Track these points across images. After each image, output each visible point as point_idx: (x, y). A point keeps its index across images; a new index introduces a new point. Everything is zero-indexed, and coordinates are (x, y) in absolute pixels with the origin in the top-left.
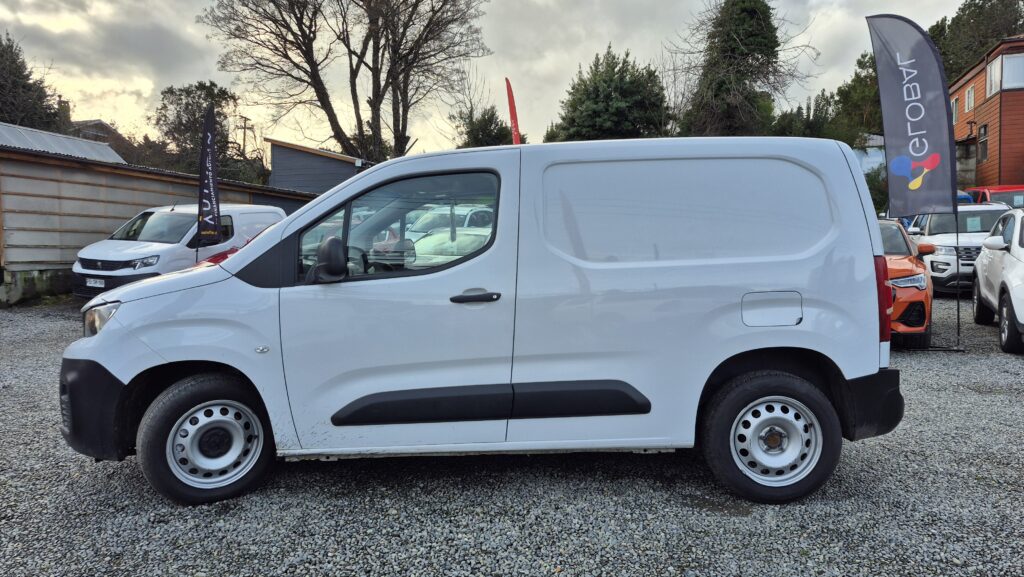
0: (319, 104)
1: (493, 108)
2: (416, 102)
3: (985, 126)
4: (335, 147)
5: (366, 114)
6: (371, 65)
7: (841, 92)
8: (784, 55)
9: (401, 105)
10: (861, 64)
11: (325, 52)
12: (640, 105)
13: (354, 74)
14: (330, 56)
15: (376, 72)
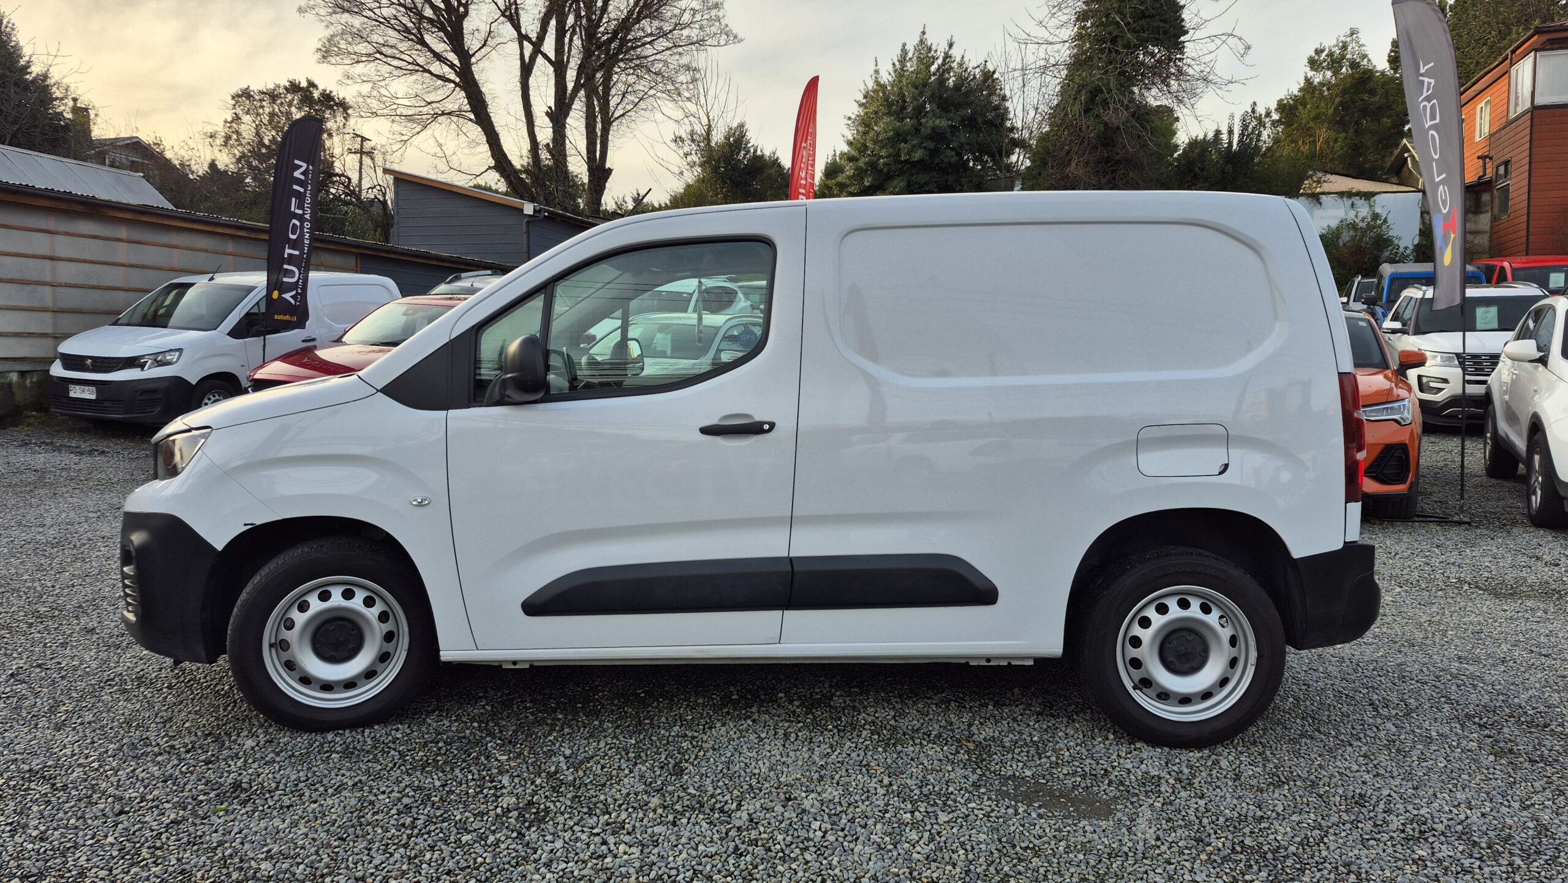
0: (472, 117)
1: (741, 126)
2: (623, 115)
3: (1506, 163)
4: (495, 181)
5: (545, 133)
6: (552, 56)
7: (1282, 107)
8: (1194, 47)
9: (599, 119)
10: (1313, 63)
11: (482, 36)
12: (970, 123)
13: (526, 70)
14: (490, 42)
15: (560, 68)
